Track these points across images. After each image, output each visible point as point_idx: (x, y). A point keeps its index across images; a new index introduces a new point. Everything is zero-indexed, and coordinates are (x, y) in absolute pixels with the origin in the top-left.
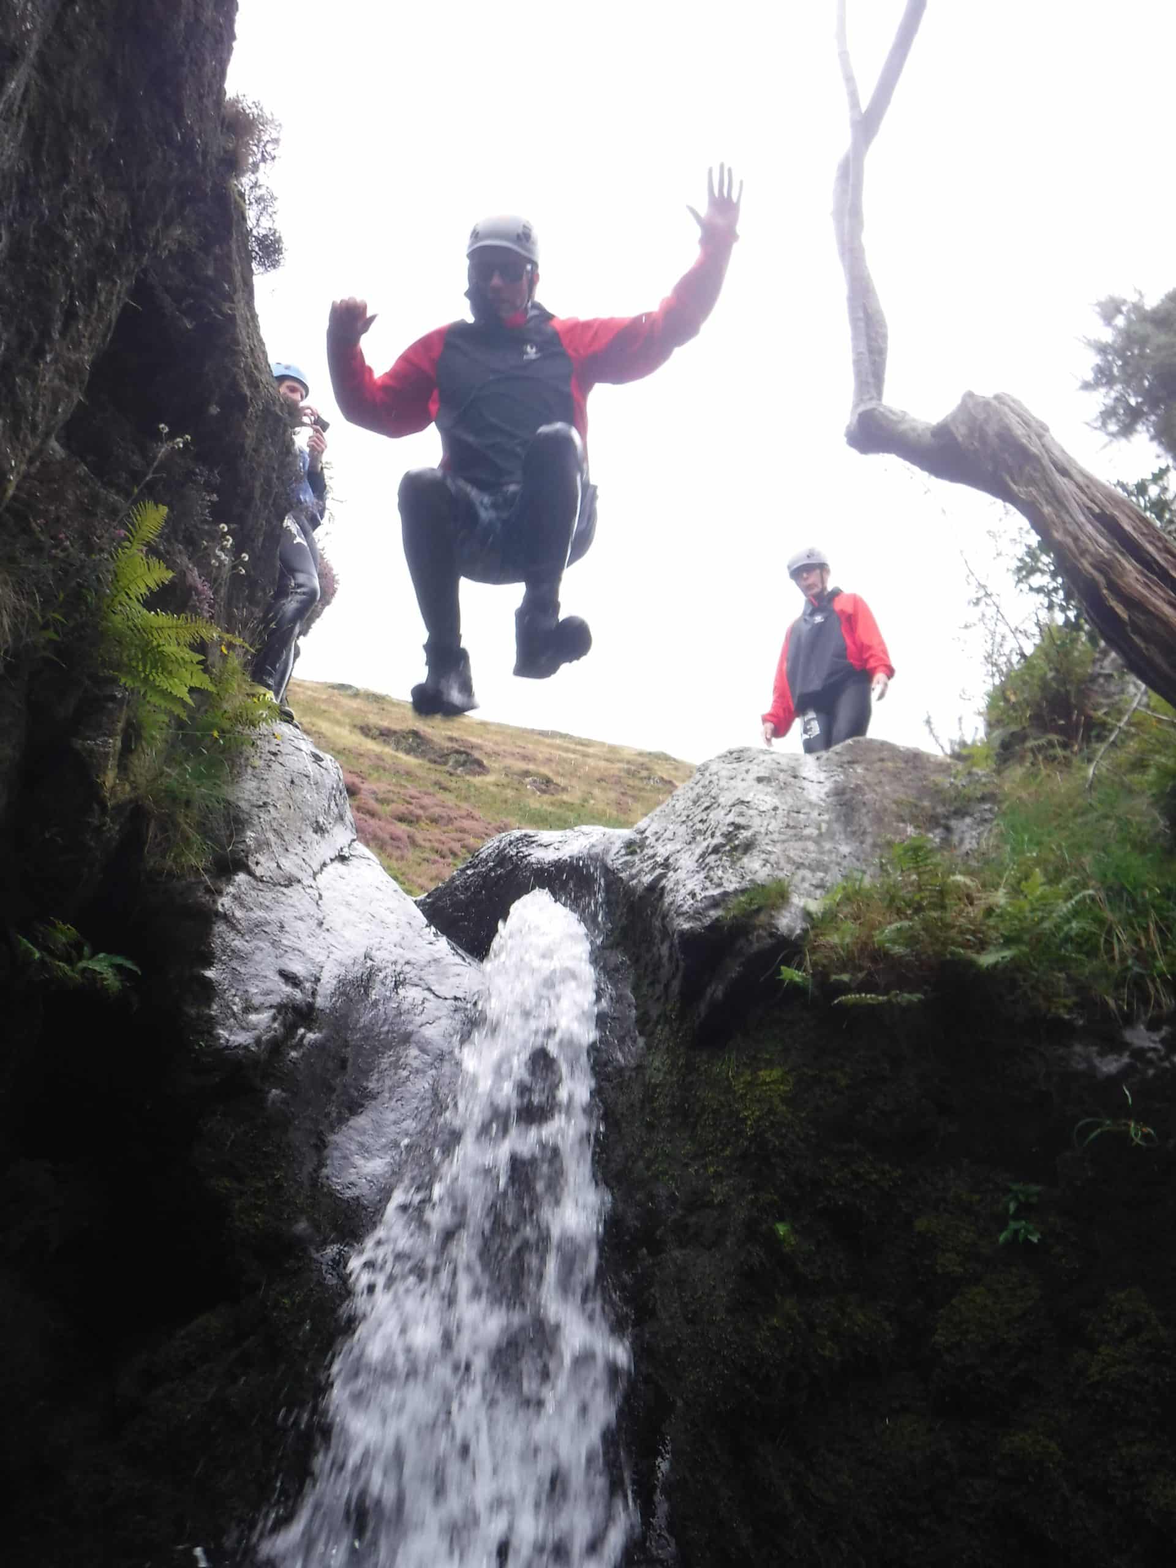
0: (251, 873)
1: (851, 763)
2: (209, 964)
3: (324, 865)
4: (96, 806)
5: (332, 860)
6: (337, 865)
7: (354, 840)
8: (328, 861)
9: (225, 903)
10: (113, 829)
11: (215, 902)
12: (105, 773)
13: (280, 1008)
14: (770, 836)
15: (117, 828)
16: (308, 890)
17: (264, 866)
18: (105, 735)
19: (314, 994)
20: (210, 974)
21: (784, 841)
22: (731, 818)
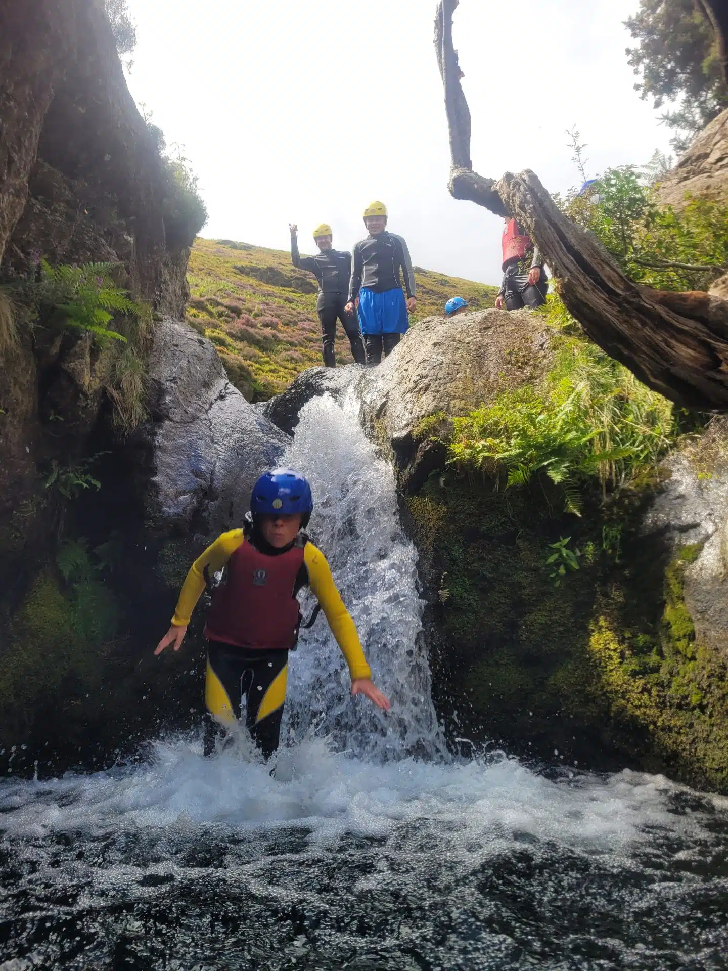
0: (171, 420)
1: (485, 328)
2: (155, 474)
3: (212, 404)
4: (81, 396)
5: (216, 400)
6: (219, 402)
7: (227, 384)
8: (214, 401)
9: (159, 440)
10: (94, 406)
11: (154, 440)
12: (84, 378)
13: (195, 491)
14: (438, 381)
15: (95, 404)
16: (204, 422)
17: (177, 414)
18: (79, 358)
19: (212, 480)
20: (155, 479)
21: (446, 383)
22: (417, 372)
